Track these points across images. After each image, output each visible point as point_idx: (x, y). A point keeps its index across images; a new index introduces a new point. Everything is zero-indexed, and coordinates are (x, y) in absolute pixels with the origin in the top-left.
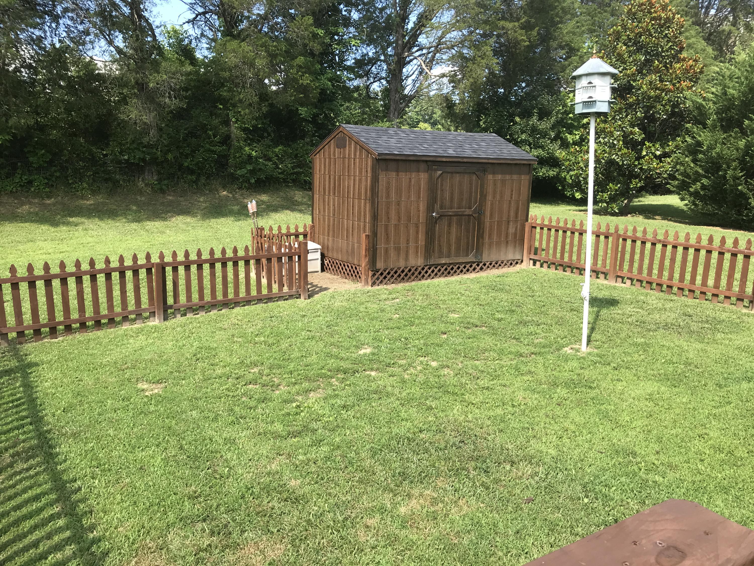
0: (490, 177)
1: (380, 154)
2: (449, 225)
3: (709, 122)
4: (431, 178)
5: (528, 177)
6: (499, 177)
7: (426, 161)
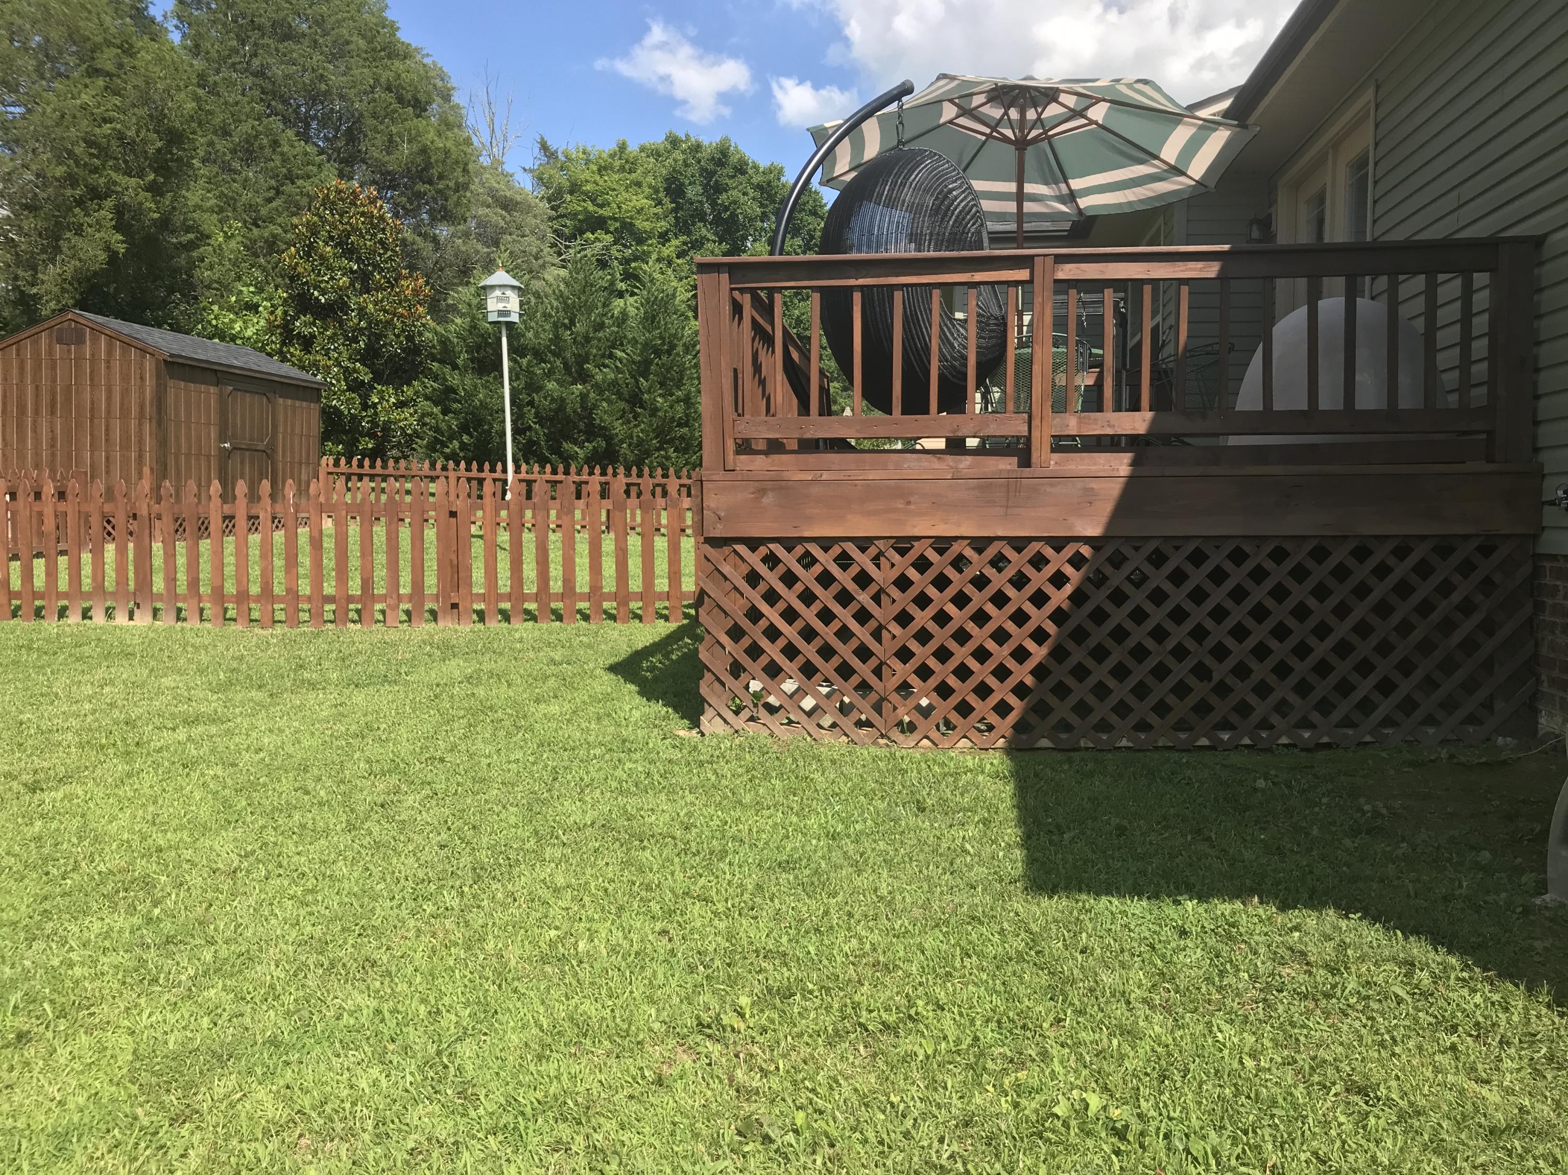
0: (281, 401)
1: (172, 355)
2: (242, 462)
3: (460, 362)
4: (221, 395)
5: (317, 406)
6: (289, 402)
7: (216, 371)
